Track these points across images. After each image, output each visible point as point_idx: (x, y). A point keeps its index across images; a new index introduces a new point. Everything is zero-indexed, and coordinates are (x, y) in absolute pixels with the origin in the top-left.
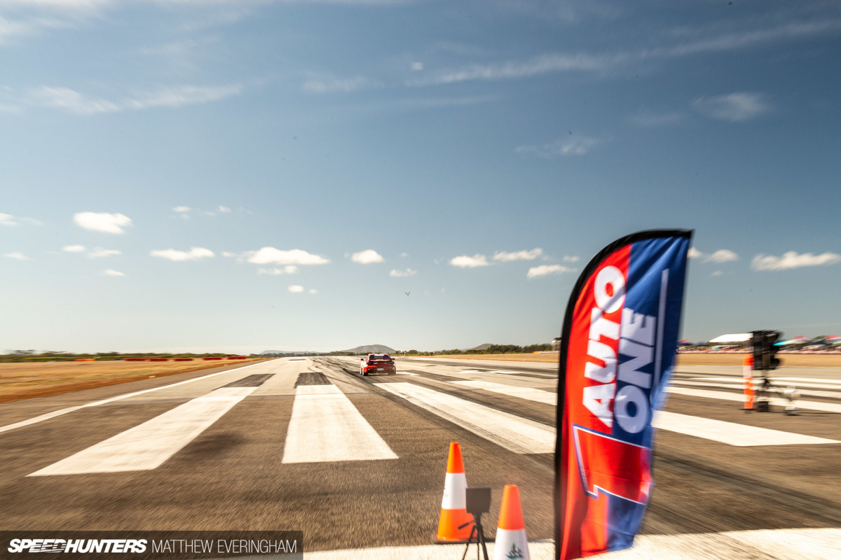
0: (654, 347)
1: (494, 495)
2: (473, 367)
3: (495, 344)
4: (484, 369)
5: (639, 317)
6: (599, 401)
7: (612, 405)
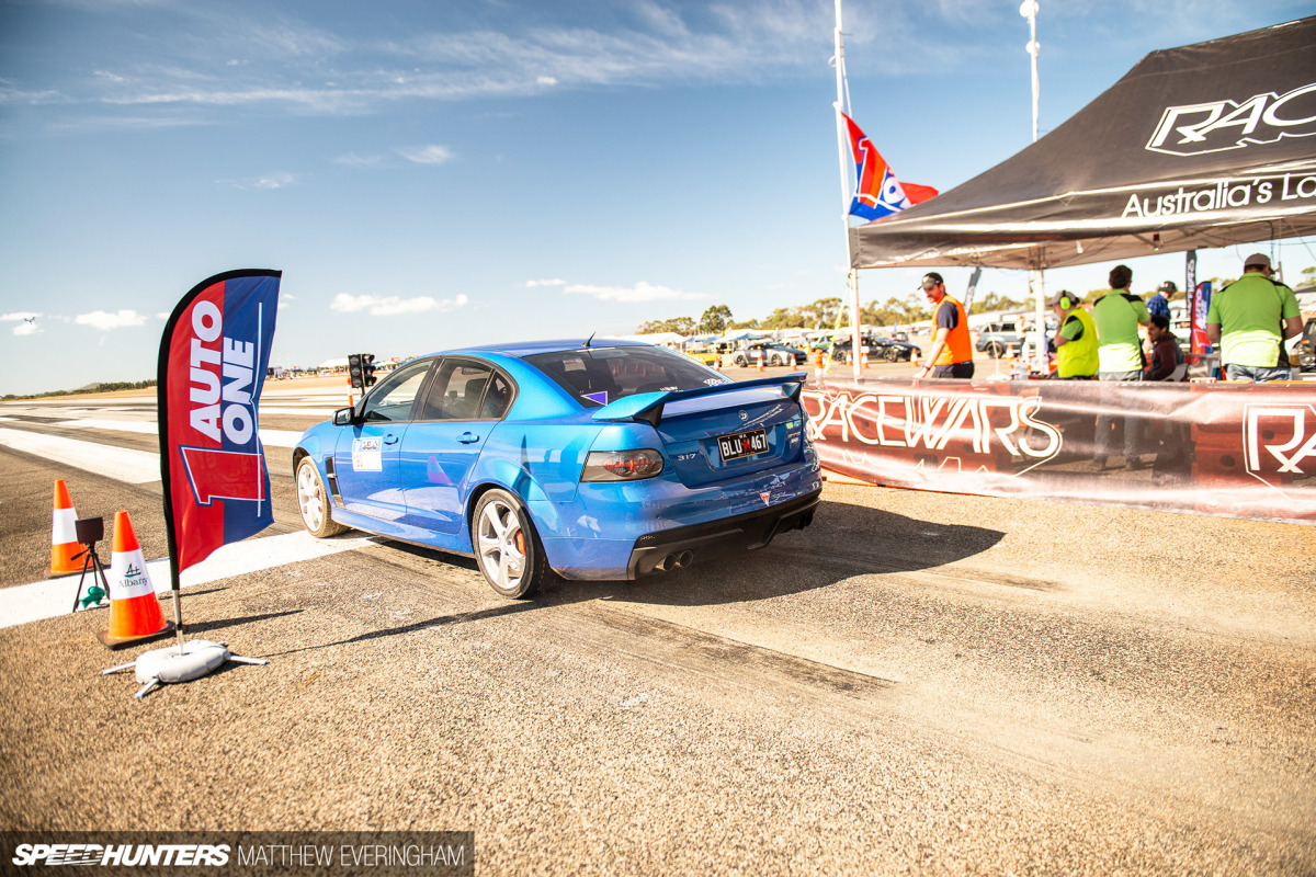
0: (254, 369)
1: (106, 523)
2: (80, 407)
3: (104, 383)
4: (92, 408)
5: (239, 344)
6: (207, 421)
7: (220, 422)
